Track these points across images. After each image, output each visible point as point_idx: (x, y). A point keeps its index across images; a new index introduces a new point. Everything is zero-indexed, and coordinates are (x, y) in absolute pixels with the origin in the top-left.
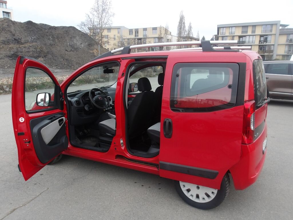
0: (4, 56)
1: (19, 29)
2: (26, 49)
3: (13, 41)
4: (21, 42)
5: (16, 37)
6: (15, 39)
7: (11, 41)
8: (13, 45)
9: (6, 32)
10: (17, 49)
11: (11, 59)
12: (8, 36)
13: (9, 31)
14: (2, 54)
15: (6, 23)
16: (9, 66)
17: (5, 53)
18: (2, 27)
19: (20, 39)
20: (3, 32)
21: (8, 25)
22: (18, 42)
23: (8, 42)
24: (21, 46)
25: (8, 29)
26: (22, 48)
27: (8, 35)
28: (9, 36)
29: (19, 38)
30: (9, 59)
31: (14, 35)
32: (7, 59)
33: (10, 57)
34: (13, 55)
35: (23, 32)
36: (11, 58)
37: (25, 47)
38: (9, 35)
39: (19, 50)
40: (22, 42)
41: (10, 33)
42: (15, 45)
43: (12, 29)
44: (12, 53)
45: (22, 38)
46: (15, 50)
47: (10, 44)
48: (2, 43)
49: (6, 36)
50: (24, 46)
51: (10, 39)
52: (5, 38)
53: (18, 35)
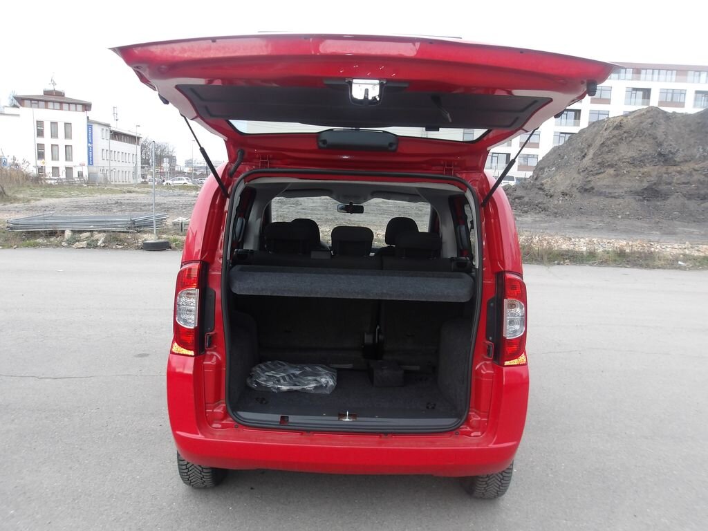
0: (626, 192)
1: (677, 130)
2: (683, 175)
3: (655, 158)
4: (675, 161)
5: (663, 150)
6: (660, 154)
7: (648, 159)
8: (652, 167)
9: (643, 138)
10: (661, 176)
11: (640, 200)
12: (645, 147)
13: (650, 135)
14: (622, 188)
15: (650, 118)
16: (628, 213)
17: (629, 184)
18: (637, 129)
19: (672, 153)
20: (637, 139)
21: (652, 124)
22: (666, 160)
23: (641, 161)
24: (672, 169)
25: (649, 132)
26: (673, 174)
27: (646, 145)
28: (647, 147)
29: (670, 151)
30: (635, 198)
31: (660, 145)
32: (629, 199)
33: (639, 195)
34: (645, 189)
35: (687, 136)
36: (641, 198)
37: (680, 173)
38: (648, 146)
39: (664, 178)
40: (677, 159)
41: (651, 141)
42: (657, 167)
43: (660, 132)
44: (645, 185)
45: (678, 150)
46: (653, 179)
47: (644, 165)
48: (628, 162)
49: (641, 148)
50: (679, 169)
51: (648, 153)
52: (639, 152)
53: (671, 143)
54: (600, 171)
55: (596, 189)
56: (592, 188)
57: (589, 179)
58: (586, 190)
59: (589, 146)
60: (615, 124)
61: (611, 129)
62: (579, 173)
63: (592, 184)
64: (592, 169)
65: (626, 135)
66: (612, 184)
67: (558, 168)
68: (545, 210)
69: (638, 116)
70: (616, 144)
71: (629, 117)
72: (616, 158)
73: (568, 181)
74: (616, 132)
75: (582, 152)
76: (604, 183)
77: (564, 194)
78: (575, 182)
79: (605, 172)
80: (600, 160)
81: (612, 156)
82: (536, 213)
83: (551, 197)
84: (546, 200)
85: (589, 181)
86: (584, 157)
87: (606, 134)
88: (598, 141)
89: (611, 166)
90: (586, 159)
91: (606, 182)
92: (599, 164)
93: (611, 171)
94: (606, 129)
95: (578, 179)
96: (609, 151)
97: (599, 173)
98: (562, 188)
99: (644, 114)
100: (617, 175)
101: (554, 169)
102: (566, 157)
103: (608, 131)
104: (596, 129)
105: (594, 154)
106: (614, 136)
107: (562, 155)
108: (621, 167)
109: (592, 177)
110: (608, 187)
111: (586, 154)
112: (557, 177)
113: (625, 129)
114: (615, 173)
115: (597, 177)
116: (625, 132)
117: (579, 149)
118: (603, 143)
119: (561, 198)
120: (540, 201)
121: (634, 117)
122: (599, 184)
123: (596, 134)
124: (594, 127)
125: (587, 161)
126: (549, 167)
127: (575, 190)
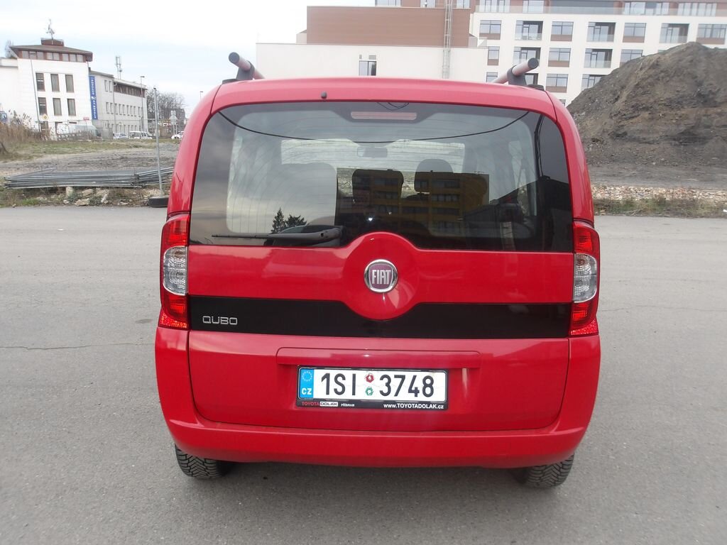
0: (661, 137)
1: (719, 68)
2: (723, 118)
3: (693, 99)
4: (715, 102)
5: (704, 89)
6: (699, 95)
7: (686, 100)
8: (690, 109)
9: (681, 77)
10: (700, 119)
11: (676, 145)
12: (684, 87)
13: (689, 74)
14: (657, 132)
15: (689, 55)
16: (663, 159)
17: (665, 128)
18: (675, 67)
19: (713, 94)
20: (675, 78)
21: (692, 61)
22: (706, 101)
23: (678, 103)
24: (711, 110)
25: (689, 70)
26: (713, 116)
28: (686, 88)
29: (710, 91)
30: (671, 144)
31: (700, 84)
32: (664, 144)
33: (674, 140)
34: (682, 133)
36: (677, 143)
37: (720, 114)
38: (686, 86)
39: (702, 121)
40: (718, 100)
41: (690, 81)
42: (696, 109)
43: (700, 70)
44: (682, 128)
45: (719, 90)
46: (692, 122)
47: (682, 107)
48: (665, 105)
49: (679, 89)
50: (719, 111)
51: (686, 93)
52: (676, 93)
53: (712, 82)
54: (634, 115)
55: (629, 135)
56: (625, 134)
57: (622, 124)
58: (618, 136)
59: (623, 87)
60: (651, 63)
61: (647, 68)
62: (611, 117)
63: (625, 129)
64: (625, 112)
65: (663, 74)
66: (646, 128)
67: (588, 113)
69: (676, 53)
70: (652, 84)
71: (667, 55)
72: (652, 100)
73: (599, 127)
74: (652, 72)
75: (614, 94)
76: (638, 128)
77: (594, 140)
78: (607, 127)
79: (639, 115)
80: (634, 103)
81: (647, 98)
85: (622, 126)
86: (617, 99)
87: (641, 74)
88: (633, 82)
89: (646, 109)
90: (619, 101)
91: (639, 126)
92: (633, 107)
93: (646, 115)
94: (641, 69)
95: (610, 124)
96: (644, 93)
97: (633, 117)
99: (683, 51)
100: (652, 119)
101: (584, 113)
102: (597, 101)
103: (644, 71)
104: (630, 69)
105: (628, 97)
106: (650, 76)
107: (593, 98)
108: (656, 110)
109: (625, 121)
110: (642, 131)
111: (618, 97)
112: (588, 122)
113: (662, 68)
114: (650, 116)
115: (634, 120)
116: (662, 71)
117: (611, 91)
118: (637, 85)
119: (592, 145)
121: (673, 55)
122: (632, 128)
123: (631, 74)
124: (628, 67)
125: (619, 105)
126: (578, 112)
127: (606, 136)
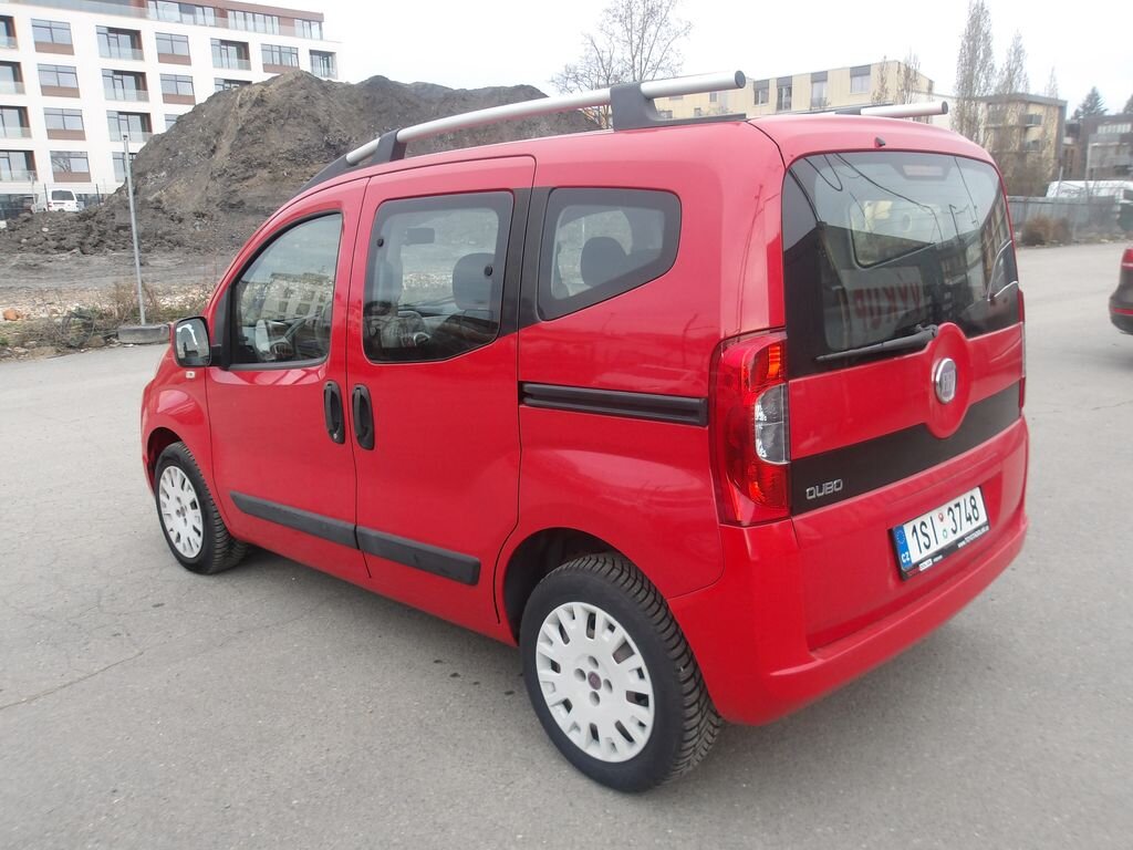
1: (343, 109)
3: (323, 151)
5: (332, 137)
6: (328, 145)
7: (314, 153)
8: (322, 166)
9: (300, 120)
12: (306, 134)
13: (308, 115)
15: (302, 88)
18: (287, 106)
19: (344, 143)
20: (291, 121)
21: (307, 97)
22: (338, 154)
23: (305, 156)
25: (307, 110)
27: (306, 131)
28: (308, 135)
29: (340, 140)
31: (325, 130)
35: (356, 118)
38: (309, 133)
41: (313, 125)
43: (320, 110)
45: (350, 139)
47: (312, 162)
48: (287, 159)
49: (300, 136)
51: (313, 144)
52: (298, 142)
53: (339, 128)
54: (247, 175)
55: (248, 204)
56: (242, 203)
57: (233, 188)
58: (232, 206)
59: (218, 133)
60: (254, 98)
61: (249, 105)
62: (214, 179)
63: (240, 196)
64: (233, 171)
65: (273, 115)
66: (270, 194)
67: (171, 174)
68: (179, 244)
69: (284, 85)
70: (262, 129)
71: (271, 86)
72: (268, 153)
73: (198, 195)
74: (257, 111)
75: (208, 144)
76: (258, 193)
77: (200, 215)
78: (211, 194)
79: (255, 175)
80: (244, 157)
81: (260, 149)
82: (165, 251)
83: (181, 221)
84: (174, 226)
85: (234, 191)
86: (213, 151)
87: (243, 113)
88: (232, 127)
89: (262, 165)
90: (219, 156)
91: (261, 191)
92: (243, 162)
93: (264, 173)
94: (241, 106)
95: (216, 189)
96: (255, 142)
97: (248, 178)
98: (191, 207)
99: (292, 83)
100: (275, 180)
101: (164, 173)
102: (180, 153)
103: (245, 109)
104: (221, 105)
105: (232, 146)
106: (257, 117)
107: (173, 149)
108: (277, 166)
109: (237, 185)
110: (264, 198)
111: (215, 147)
112: (177, 187)
113: (270, 106)
114: (271, 176)
115: (246, 183)
116: (271, 111)
117: (201, 139)
118: (242, 129)
119: (198, 223)
120: (166, 229)
121: (280, 87)
122: (250, 195)
123: (226, 113)
124: (218, 101)
125: (221, 158)
126: (153, 171)
127: (213, 207)
